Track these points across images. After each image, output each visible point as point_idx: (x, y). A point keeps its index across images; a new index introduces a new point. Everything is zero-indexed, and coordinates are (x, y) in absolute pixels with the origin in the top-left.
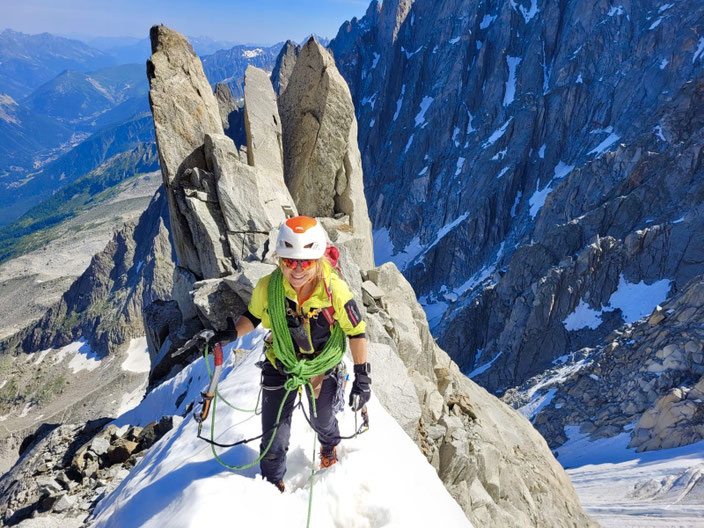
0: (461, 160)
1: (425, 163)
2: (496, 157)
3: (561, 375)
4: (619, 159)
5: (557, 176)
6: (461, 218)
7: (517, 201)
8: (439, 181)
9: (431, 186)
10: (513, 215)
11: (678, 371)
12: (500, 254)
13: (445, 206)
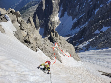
0: (84, 4)
1: (78, 5)
2: (90, 3)
3: (91, 40)
4: (109, 6)
5: (100, 7)
6: (84, 14)
7: (93, 11)
8: (80, 8)
9: (79, 9)
10: (92, 14)
11: (104, 40)
12: (89, 20)
13: (81, 12)
